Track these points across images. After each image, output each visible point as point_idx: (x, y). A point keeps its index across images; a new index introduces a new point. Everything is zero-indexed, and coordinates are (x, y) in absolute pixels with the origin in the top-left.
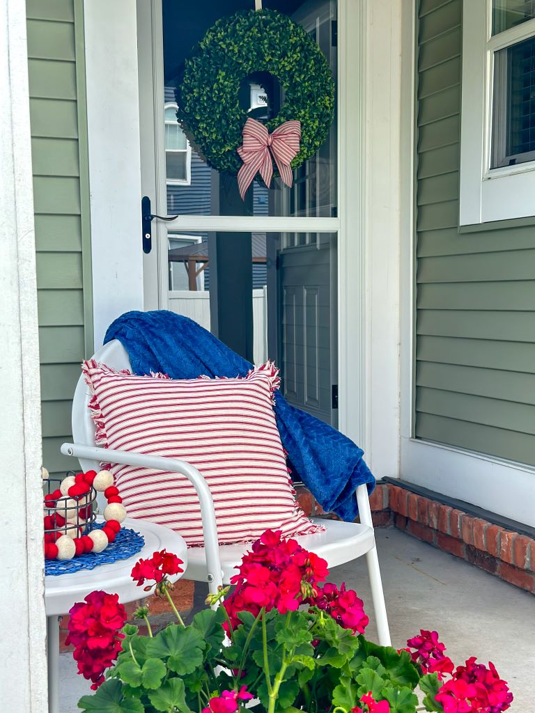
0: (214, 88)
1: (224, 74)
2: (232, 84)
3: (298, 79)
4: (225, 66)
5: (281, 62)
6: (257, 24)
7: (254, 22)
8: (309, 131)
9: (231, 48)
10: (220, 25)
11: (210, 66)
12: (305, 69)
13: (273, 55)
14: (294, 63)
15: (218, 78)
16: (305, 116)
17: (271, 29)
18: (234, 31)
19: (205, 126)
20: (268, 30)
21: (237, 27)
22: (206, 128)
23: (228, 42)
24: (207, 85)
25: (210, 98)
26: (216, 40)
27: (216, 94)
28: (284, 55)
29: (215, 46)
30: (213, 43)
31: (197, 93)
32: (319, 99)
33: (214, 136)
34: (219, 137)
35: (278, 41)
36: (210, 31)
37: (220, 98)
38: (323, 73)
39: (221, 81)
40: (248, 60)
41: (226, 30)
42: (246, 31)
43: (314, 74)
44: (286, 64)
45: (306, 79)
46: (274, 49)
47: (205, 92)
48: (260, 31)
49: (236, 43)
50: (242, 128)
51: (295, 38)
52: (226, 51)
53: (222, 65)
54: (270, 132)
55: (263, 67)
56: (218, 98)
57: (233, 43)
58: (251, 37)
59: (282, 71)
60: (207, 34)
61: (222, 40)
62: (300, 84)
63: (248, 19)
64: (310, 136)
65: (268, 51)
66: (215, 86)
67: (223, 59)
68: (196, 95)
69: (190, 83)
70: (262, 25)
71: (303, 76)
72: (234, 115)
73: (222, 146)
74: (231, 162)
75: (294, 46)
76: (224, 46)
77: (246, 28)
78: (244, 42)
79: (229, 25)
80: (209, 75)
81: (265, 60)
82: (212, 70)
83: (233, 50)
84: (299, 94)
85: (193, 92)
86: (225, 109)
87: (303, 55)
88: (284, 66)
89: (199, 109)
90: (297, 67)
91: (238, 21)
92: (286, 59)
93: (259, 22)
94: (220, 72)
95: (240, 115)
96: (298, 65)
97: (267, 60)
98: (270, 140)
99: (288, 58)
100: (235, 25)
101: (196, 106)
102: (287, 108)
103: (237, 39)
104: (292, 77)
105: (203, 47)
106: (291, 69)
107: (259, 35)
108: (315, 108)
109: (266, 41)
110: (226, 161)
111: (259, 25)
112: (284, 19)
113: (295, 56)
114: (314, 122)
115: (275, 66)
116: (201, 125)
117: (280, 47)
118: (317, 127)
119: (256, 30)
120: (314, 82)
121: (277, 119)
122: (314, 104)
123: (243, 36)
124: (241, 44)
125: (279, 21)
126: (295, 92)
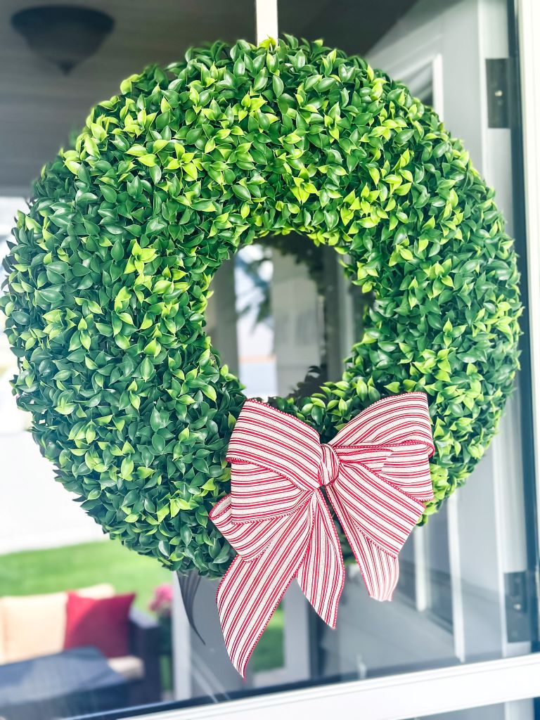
0: (118, 304)
1: (150, 254)
2: (185, 287)
3: (407, 255)
4: (155, 225)
5: (348, 205)
6: (261, 82)
7: (251, 76)
8: (454, 419)
9: (173, 164)
10: (136, 92)
11: (102, 230)
12: (432, 222)
13: (320, 181)
14: (392, 205)
15: (129, 269)
16: (436, 370)
17: (312, 95)
18: (184, 106)
19: (91, 436)
20: (300, 98)
21: (193, 95)
22: (95, 444)
23: (160, 143)
24: (92, 294)
25: (103, 342)
26: (119, 142)
27: (124, 324)
28: (357, 181)
29: (114, 162)
30: (109, 151)
31: (56, 325)
32: (482, 313)
33: (127, 469)
34: (146, 471)
35: (335, 134)
36: (101, 111)
37: (140, 338)
38: (488, 228)
39: (144, 280)
40: (237, 201)
41: (153, 107)
42: (224, 106)
43: (459, 235)
44: (366, 208)
45: (434, 252)
46: (324, 160)
47: (83, 324)
48: (273, 105)
49: (190, 147)
50: (226, 432)
51: (392, 124)
52: (157, 177)
53: (144, 225)
54: (325, 438)
55: (290, 224)
56: (135, 338)
57: (179, 148)
58: (244, 125)
59: (353, 230)
60: (89, 120)
61: (140, 139)
62: (415, 271)
63: (230, 65)
64: (456, 435)
65: (303, 170)
66: (122, 298)
67: (144, 204)
68: (53, 332)
69: (31, 294)
70: (279, 84)
71: (423, 243)
72: (194, 391)
73: (159, 500)
74: (193, 546)
75: (392, 148)
76: (148, 160)
77: (222, 98)
78: (218, 142)
79: (164, 86)
80: (99, 261)
81: (294, 200)
82: (107, 243)
83: (180, 173)
84: (413, 301)
85: (41, 325)
86: (161, 371)
87: (421, 175)
88: (357, 216)
89: (69, 382)
90: (403, 217)
91: (197, 75)
92: (366, 191)
93: (270, 77)
94: (136, 249)
95: (218, 386)
96: (406, 211)
97: (303, 196)
98: (328, 470)
99: (373, 187)
100: (184, 88)
101: (55, 371)
102: (375, 346)
103: (196, 132)
104: (386, 250)
105: (74, 167)
106: (384, 224)
107: (272, 118)
108: (468, 343)
109: (294, 138)
110: (174, 541)
111: (270, 86)
112: (350, 64)
113: (395, 180)
114: (468, 387)
115: (330, 218)
116: (77, 435)
117: (343, 156)
118: (477, 403)
119: (261, 101)
120: (463, 263)
121: (343, 384)
122: (468, 332)
123: (216, 124)
124: (210, 147)
125: (336, 71)
126: (397, 297)
